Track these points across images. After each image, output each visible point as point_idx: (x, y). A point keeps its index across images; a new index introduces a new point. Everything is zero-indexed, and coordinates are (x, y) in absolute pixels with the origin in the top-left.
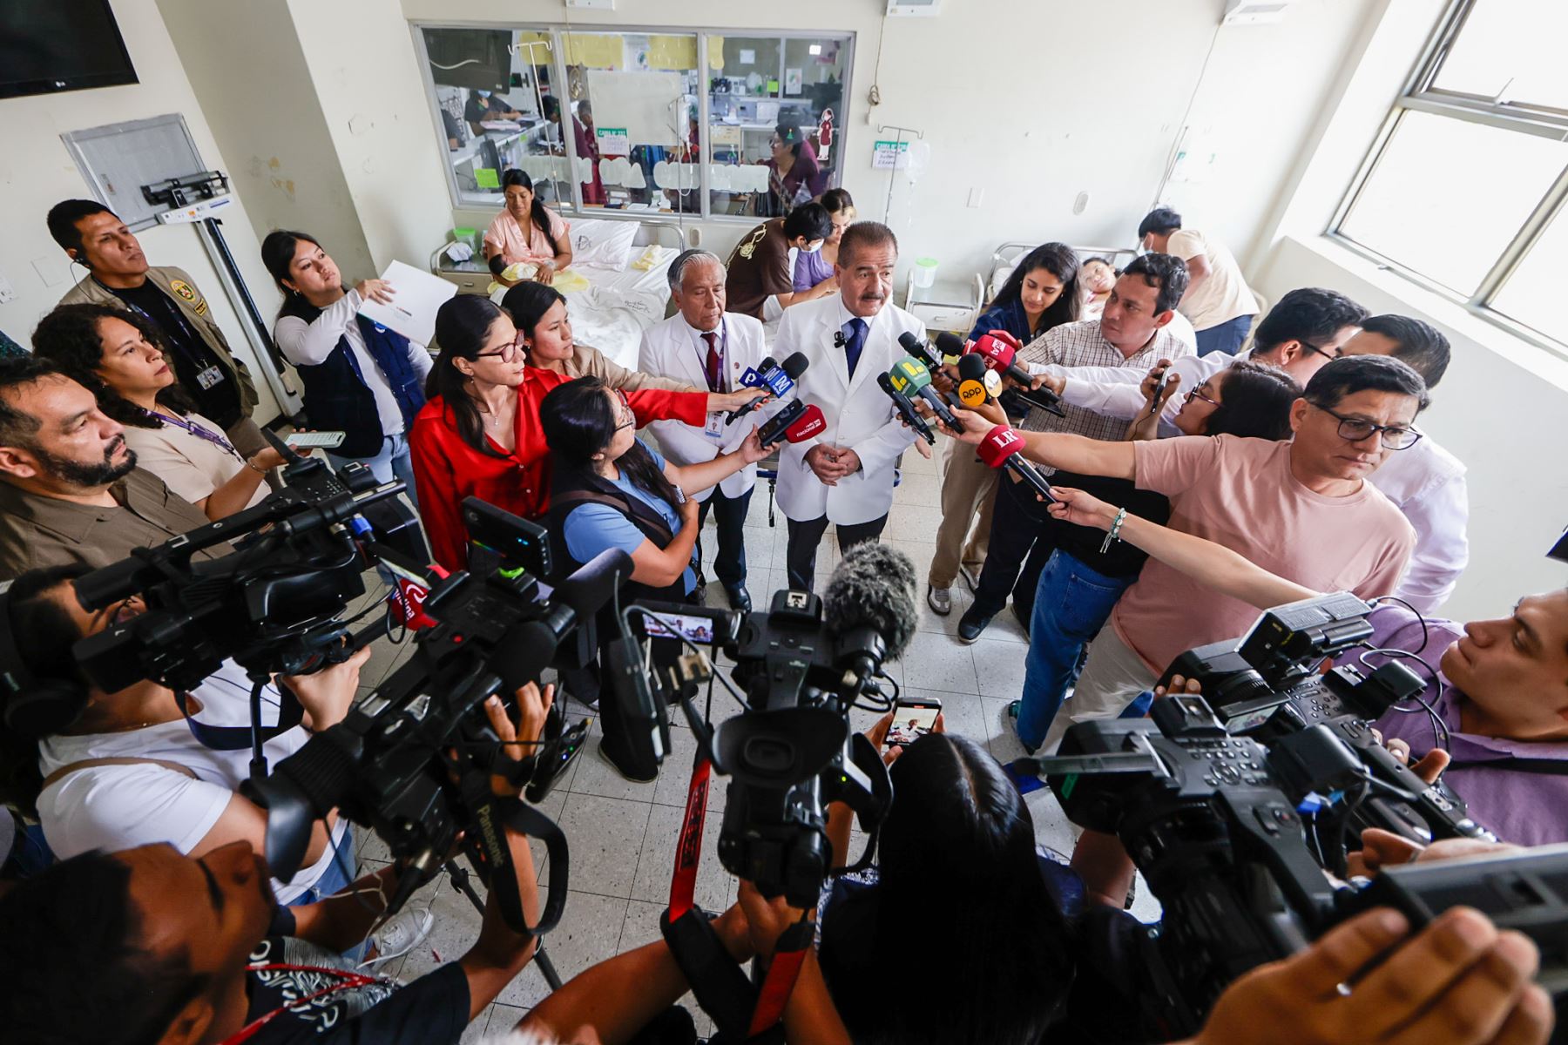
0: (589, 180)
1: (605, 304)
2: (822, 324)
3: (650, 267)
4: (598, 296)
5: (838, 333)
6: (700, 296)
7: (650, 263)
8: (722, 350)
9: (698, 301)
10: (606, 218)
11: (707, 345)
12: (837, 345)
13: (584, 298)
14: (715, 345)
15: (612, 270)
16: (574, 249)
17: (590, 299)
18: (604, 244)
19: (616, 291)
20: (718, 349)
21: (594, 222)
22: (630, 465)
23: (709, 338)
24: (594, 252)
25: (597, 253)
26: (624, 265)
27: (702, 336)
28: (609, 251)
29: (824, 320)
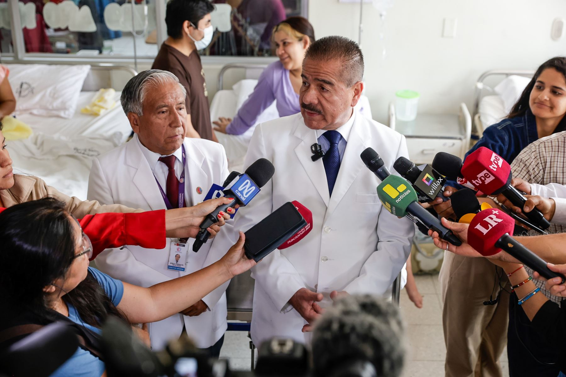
0: (32, 24)
1: (50, 152)
2: (297, 138)
3: (102, 112)
4: (42, 144)
5: (315, 145)
6: (163, 116)
7: (102, 108)
8: (183, 173)
9: (160, 120)
10: (51, 63)
11: (166, 168)
12: (314, 159)
13: (26, 147)
14: (175, 168)
15: (58, 117)
16: (16, 95)
17: (33, 148)
18: (49, 90)
19: (63, 138)
20: (178, 173)
21: (37, 67)
22: (81, 300)
23: (168, 161)
24: (37, 98)
25: (42, 99)
26: (72, 111)
27: (161, 159)
28: (54, 96)
29: (298, 134)
